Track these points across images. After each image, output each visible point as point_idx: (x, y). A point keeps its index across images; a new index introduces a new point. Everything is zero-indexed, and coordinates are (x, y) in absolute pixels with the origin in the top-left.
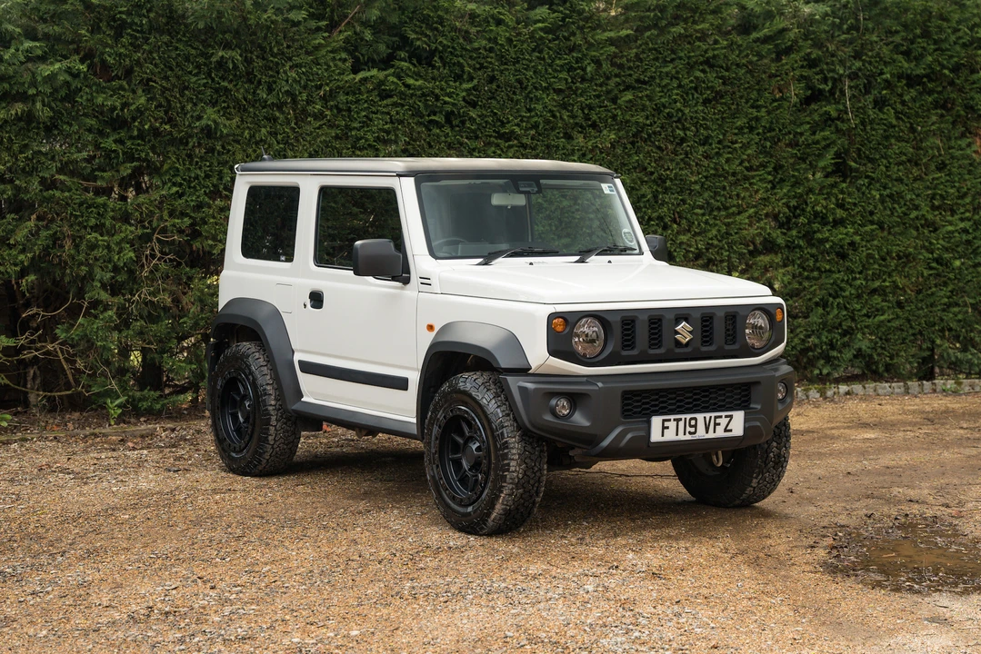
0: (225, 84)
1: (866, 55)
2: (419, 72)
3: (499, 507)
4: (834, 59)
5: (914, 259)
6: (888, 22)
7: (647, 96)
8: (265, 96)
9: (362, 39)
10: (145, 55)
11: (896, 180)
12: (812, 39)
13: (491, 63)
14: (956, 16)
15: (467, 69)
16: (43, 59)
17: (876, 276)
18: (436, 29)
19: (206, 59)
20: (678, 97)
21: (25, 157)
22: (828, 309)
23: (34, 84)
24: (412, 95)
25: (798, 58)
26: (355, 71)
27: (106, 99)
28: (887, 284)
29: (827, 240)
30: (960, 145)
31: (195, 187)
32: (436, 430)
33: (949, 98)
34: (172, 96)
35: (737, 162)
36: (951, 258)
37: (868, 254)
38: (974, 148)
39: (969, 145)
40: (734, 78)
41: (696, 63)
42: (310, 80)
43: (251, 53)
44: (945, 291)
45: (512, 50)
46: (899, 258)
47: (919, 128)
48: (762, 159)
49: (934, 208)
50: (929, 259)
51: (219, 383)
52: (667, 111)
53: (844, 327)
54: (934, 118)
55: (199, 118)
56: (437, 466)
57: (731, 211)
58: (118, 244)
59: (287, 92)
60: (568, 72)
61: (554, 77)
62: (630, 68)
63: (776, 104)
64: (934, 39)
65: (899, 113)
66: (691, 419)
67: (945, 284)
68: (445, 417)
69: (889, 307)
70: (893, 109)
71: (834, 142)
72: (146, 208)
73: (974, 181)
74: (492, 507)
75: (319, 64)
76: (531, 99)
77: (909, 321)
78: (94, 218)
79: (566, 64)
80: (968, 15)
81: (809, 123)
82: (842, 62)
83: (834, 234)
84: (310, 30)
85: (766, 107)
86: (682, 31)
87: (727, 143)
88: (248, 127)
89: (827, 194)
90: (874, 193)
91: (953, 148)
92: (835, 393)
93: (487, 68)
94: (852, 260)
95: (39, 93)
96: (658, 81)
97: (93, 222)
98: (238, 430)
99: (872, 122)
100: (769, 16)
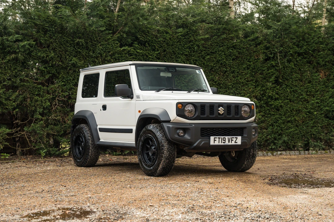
0: (79, 50)
1: (284, 45)
2: (141, 48)
3: (161, 166)
4: (274, 47)
5: (301, 111)
6: (291, 35)
7: (214, 57)
8: (92, 54)
9: (123, 37)
10: (54, 40)
11: (295, 86)
12: (267, 40)
13: (164, 45)
14: (313, 34)
15: (157, 47)
16: (21, 41)
17: (289, 117)
18: (147, 35)
19: (73, 42)
20: (224, 58)
21: (15, 72)
22: (274, 127)
23: (18, 48)
24: (139, 55)
25: (263, 46)
26: (121, 47)
27: (41, 54)
28: (293, 119)
29: (273, 105)
30: (315, 75)
31: (69, 83)
32: (141, 143)
33: (312, 60)
34: (62, 53)
35: (243, 79)
36: (313, 111)
37: (286, 109)
38: (320, 76)
39: (318, 75)
40: (242, 52)
41: (230, 47)
42: (106, 50)
43: (88, 40)
44: (312, 122)
45: (171, 42)
46: (296, 111)
47: (302, 69)
48: (251, 78)
49: (307, 95)
50: (306, 111)
51: (74, 138)
52: (221, 62)
53: (279, 133)
54: (307, 67)
55: (71, 60)
56: (141, 155)
57: (242, 94)
58: (45, 100)
59: (99, 53)
60: (189, 49)
61: (185, 51)
62: (209, 48)
63: (256, 61)
64: (306, 41)
65: (296, 64)
66: (224, 138)
67: (312, 120)
68: (144, 139)
69: (293, 127)
70: (294, 63)
71: (275, 73)
72: (54, 89)
73: (320, 87)
74: (159, 166)
75: (109, 44)
76: (177, 57)
77: (300, 132)
78: (37, 92)
79: (188, 46)
80: (317, 34)
81: (266, 67)
82: (277, 48)
83: (275, 103)
84: (106, 33)
85: (253, 62)
86: (225, 37)
87: (240, 73)
88: (87, 64)
89: (273, 90)
90: (288, 90)
91: (313, 76)
92: (276, 154)
93: (163, 47)
94: (281, 111)
95: (20, 51)
96: (218, 52)
97: (37, 93)
98: (80, 153)
99: (287, 67)
100: (253, 33)
